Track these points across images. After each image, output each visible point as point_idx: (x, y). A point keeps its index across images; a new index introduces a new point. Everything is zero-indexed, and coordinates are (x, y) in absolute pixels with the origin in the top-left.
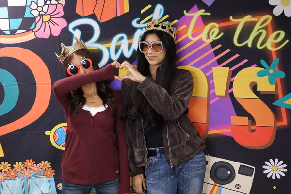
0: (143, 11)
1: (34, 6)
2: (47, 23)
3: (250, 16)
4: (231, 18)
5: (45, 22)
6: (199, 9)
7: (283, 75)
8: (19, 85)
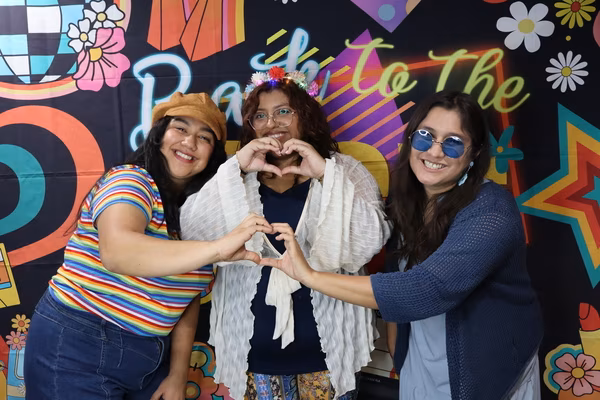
0: (270, 41)
1: (74, 33)
2: (97, 63)
3: (465, 51)
4: (431, 54)
5: (94, 62)
6: (373, 38)
7: (520, 155)
8: (46, 175)
